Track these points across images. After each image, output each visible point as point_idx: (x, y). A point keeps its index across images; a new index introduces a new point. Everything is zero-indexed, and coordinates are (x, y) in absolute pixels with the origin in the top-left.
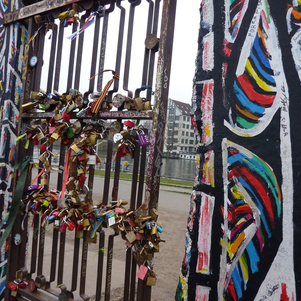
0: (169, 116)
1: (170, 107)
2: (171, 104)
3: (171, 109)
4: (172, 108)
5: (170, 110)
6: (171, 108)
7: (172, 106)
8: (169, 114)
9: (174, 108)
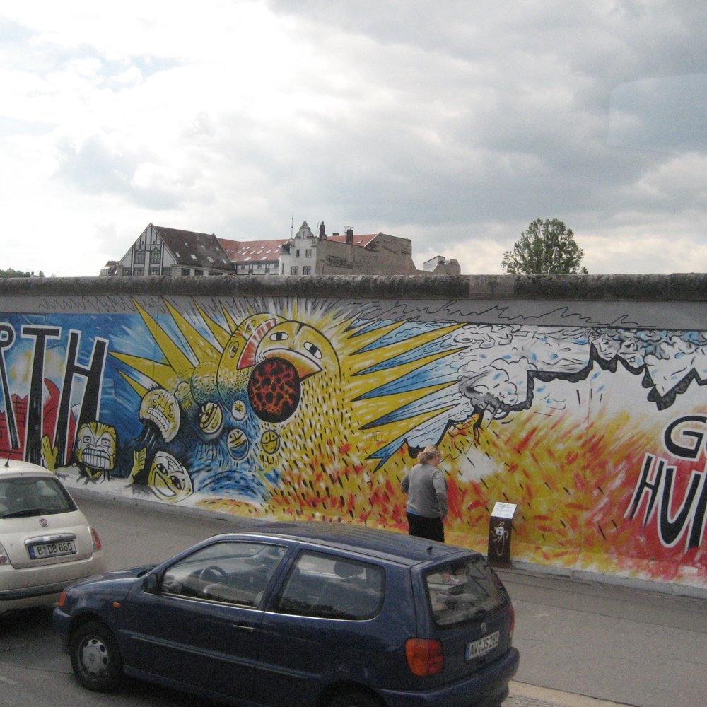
0: (150, 269)
1: (151, 245)
2: (154, 239)
3: (153, 250)
4: (156, 248)
5: (151, 254)
6: (153, 247)
7: (155, 244)
8: (150, 263)
9: (158, 247)
